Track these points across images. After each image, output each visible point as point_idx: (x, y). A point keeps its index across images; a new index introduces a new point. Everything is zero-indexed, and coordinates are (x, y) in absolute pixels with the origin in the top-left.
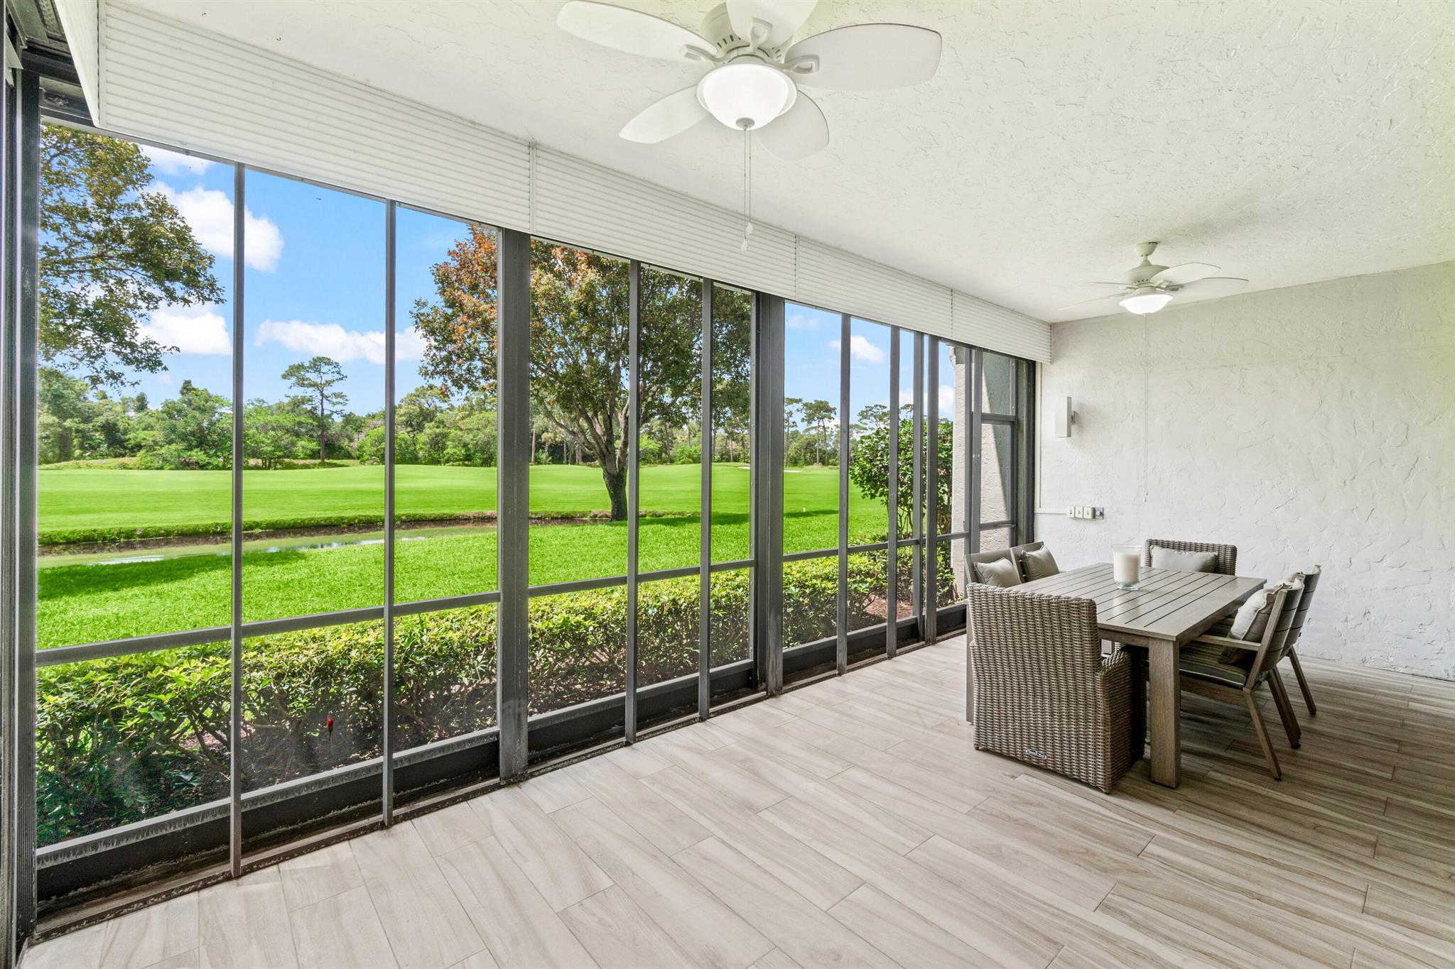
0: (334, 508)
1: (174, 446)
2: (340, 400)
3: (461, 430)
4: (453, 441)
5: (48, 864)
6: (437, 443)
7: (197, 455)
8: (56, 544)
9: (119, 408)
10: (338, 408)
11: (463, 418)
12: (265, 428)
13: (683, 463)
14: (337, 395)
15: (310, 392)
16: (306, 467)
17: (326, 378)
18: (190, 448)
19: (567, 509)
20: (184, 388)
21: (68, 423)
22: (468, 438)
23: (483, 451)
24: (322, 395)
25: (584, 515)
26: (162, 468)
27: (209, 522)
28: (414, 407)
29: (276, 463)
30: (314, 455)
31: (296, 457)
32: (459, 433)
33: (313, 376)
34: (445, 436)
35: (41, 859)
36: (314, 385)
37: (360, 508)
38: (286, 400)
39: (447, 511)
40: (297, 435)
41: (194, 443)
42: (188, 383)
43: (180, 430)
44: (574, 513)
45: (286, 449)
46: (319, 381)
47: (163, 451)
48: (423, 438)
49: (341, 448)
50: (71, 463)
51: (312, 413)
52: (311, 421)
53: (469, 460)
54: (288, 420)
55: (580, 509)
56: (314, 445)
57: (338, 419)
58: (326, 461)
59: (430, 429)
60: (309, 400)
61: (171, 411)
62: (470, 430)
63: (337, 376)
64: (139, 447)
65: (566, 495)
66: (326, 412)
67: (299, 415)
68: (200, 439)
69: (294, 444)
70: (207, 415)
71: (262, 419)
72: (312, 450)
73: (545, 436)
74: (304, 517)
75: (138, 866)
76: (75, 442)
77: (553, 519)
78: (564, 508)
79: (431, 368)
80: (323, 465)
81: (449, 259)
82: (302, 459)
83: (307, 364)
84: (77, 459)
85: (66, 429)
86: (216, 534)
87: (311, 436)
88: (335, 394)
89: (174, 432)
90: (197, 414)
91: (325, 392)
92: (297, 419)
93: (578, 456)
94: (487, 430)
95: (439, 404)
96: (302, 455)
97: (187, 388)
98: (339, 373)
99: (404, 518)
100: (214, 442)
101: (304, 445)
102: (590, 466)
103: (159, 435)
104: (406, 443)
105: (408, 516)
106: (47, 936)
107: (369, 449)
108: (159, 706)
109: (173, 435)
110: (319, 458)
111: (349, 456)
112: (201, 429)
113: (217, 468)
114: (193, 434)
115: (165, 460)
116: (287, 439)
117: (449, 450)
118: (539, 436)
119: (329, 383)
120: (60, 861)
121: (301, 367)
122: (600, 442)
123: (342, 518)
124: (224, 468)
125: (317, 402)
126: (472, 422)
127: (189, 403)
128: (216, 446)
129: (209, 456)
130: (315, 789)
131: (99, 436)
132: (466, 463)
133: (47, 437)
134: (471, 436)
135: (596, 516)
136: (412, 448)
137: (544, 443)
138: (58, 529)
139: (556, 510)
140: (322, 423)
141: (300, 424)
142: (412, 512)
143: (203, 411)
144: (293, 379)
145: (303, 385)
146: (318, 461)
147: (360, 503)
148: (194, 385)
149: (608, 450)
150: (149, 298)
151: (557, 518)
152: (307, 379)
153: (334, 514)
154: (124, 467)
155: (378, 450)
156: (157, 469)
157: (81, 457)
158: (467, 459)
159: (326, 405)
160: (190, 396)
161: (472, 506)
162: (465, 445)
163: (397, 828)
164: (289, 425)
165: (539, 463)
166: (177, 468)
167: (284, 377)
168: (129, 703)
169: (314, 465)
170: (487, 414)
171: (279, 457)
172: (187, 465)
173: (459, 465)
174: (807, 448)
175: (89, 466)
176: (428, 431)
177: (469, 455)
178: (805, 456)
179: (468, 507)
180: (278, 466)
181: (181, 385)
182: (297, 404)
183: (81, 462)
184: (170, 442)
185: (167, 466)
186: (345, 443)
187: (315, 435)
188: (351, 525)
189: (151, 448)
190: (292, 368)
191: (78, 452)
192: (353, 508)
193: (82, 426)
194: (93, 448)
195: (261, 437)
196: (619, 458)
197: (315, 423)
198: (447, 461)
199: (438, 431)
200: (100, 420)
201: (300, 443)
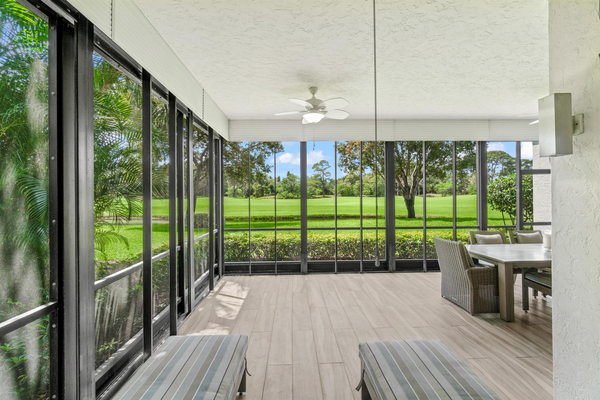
1: (285, 192)
2: (328, 175)
3: (369, 183)
4: (366, 187)
5: (227, 265)
7: (291, 194)
8: (257, 219)
9: (274, 181)
10: (328, 177)
11: (370, 178)
13: (472, 194)
15: (320, 172)
16: (319, 198)
17: (325, 167)
18: (289, 193)
20: (288, 174)
21: (263, 186)
22: (371, 186)
24: (323, 173)
27: (289, 215)
28: (352, 175)
29: (311, 197)
30: (321, 194)
31: (316, 195)
33: (320, 167)
34: (363, 185)
35: (225, 264)
36: (321, 170)
38: (313, 176)
40: (317, 187)
41: (290, 191)
42: (289, 172)
43: (287, 187)
45: (313, 192)
46: (322, 169)
47: (283, 194)
48: (355, 186)
49: (329, 191)
50: (264, 197)
51: (320, 179)
52: (320, 182)
53: (372, 195)
54: (314, 182)
56: (321, 191)
57: (328, 181)
58: (325, 196)
60: (319, 175)
61: (285, 182)
62: (372, 183)
63: (328, 166)
64: (278, 192)
66: (325, 179)
67: (317, 181)
68: (291, 190)
69: (315, 190)
70: (293, 182)
72: (320, 192)
74: (313, 214)
75: (238, 270)
76: (265, 192)
79: (341, 164)
80: (324, 197)
82: (318, 195)
83: (319, 163)
84: (265, 196)
85: (263, 188)
86: (291, 218)
87: (321, 187)
88: (327, 173)
89: (285, 187)
90: (291, 182)
91: (324, 172)
92: (316, 182)
94: (378, 183)
96: (317, 194)
98: (328, 165)
99: (343, 215)
100: (295, 190)
101: (319, 190)
103: (282, 189)
104: (349, 189)
105: (344, 215)
106: (226, 275)
108: (245, 245)
109: (285, 189)
110: (323, 195)
111: (332, 194)
112: (292, 186)
113: (295, 198)
114: (290, 188)
115: (283, 196)
116: (314, 188)
117: (365, 191)
119: (325, 169)
120: (228, 265)
121: (317, 164)
123: (324, 215)
124: (297, 198)
125: (322, 175)
126: (373, 180)
127: (289, 178)
128: (295, 192)
129: (293, 195)
130: (265, 264)
131: (269, 189)
132: (371, 196)
133: (259, 190)
136: (351, 191)
138: (258, 215)
140: (323, 182)
141: (317, 183)
143: (292, 181)
144: (315, 169)
145: (318, 170)
146: (322, 196)
147: (330, 210)
148: (290, 173)
149: (405, 190)
150: (268, 153)
152: (319, 168)
153: (321, 213)
154: (275, 198)
155: (340, 192)
156: (282, 199)
157: (266, 196)
159: (325, 177)
160: (289, 176)
162: (371, 189)
163: (278, 276)
164: (314, 184)
166: (286, 199)
167: (313, 168)
168: (241, 243)
169: (321, 197)
171: (311, 195)
172: (288, 198)
173: (368, 197)
175: (267, 198)
176: (356, 184)
177: (372, 193)
180: (311, 198)
182: (316, 177)
183: (266, 197)
185: (284, 198)
186: (331, 189)
187: (322, 187)
188: (326, 217)
189: (280, 193)
190: (314, 165)
191: (265, 194)
192: (327, 211)
193: (266, 187)
194: (268, 193)
196: (411, 194)
197: (321, 183)
198: (364, 195)
199: (360, 184)
200: (270, 185)
201: (317, 190)
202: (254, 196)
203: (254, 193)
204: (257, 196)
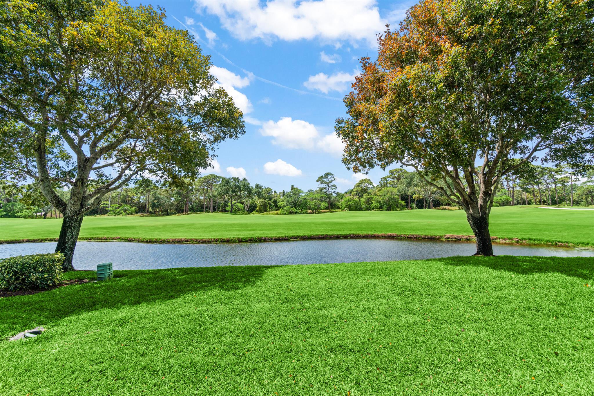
0: (325, 230)
1: (288, 207)
4: (375, 200)
6: (368, 202)
7: (294, 210)
9: (278, 196)
10: (334, 190)
11: (378, 191)
12: (312, 199)
14: (333, 186)
15: (325, 186)
16: (324, 212)
17: (330, 180)
18: (292, 207)
19: (431, 234)
21: (266, 201)
22: (380, 199)
23: (386, 204)
24: (329, 186)
25: (441, 237)
26: (285, 214)
28: (359, 188)
29: (315, 211)
30: (327, 208)
31: (321, 209)
32: (377, 197)
34: (372, 198)
36: (326, 183)
37: (334, 230)
38: (318, 189)
39: (370, 233)
40: (322, 201)
41: (293, 205)
42: (293, 186)
43: (290, 201)
44: (435, 235)
45: (318, 206)
46: (327, 181)
47: (286, 208)
48: (363, 200)
49: (335, 205)
51: (326, 193)
52: (325, 196)
54: (318, 196)
55: (438, 234)
56: (326, 205)
57: (334, 195)
58: (331, 210)
59: (365, 196)
60: (325, 189)
62: (381, 196)
63: (333, 179)
64: (280, 207)
65: (428, 225)
66: (330, 192)
67: (322, 194)
68: (295, 204)
69: (320, 204)
71: (311, 196)
73: (414, 196)
74: (314, 234)
76: (268, 207)
77: (423, 238)
78: (429, 233)
80: (330, 212)
81: (352, 90)
82: (323, 209)
83: (324, 176)
84: (268, 211)
85: (266, 203)
87: (326, 201)
89: (288, 202)
93: (431, 205)
94: (388, 195)
95: (369, 186)
97: (293, 187)
100: (298, 205)
102: (438, 209)
103: (285, 203)
104: (357, 202)
105: (353, 234)
107: (344, 205)
111: (338, 208)
112: (295, 201)
113: (299, 214)
114: (293, 202)
115: (286, 211)
116: (319, 202)
117: (373, 204)
118: (411, 196)
119: (331, 182)
121: (322, 177)
122: (464, 193)
123: (328, 235)
125: (327, 189)
126: (381, 193)
127: (293, 192)
129: (297, 210)
131: (273, 204)
133: (262, 205)
134: (382, 198)
135: (448, 238)
136: (359, 204)
137: (414, 200)
139: (424, 234)
140: (329, 196)
141: (322, 197)
142: (355, 233)
143: (296, 195)
144: (320, 182)
145: (323, 183)
146: (328, 210)
147: (335, 228)
149: (471, 199)
151: (425, 238)
152: (324, 181)
154: (277, 214)
155: (347, 206)
158: (381, 208)
159: (330, 190)
160: (293, 190)
161: (381, 231)
162: (380, 202)
164: (319, 198)
165: (412, 209)
166: (289, 214)
167: (317, 181)
169: (327, 212)
170: (388, 189)
171: (316, 209)
172: (291, 213)
173: (377, 211)
174: (587, 194)
175: (270, 214)
176: (364, 197)
177: (381, 206)
178: (586, 199)
179: (379, 231)
181: (291, 187)
182: (321, 190)
184: (287, 205)
185: (287, 214)
186: (337, 203)
189: (283, 208)
190: (319, 178)
191: (268, 209)
192: (332, 230)
193: (269, 202)
194: (272, 208)
195: (311, 202)
196: (481, 205)
197: (327, 197)
198: (373, 209)
199: (368, 197)
200: (273, 199)
201: (322, 204)
202: (257, 211)
203: (257, 208)
204: (260, 211)
